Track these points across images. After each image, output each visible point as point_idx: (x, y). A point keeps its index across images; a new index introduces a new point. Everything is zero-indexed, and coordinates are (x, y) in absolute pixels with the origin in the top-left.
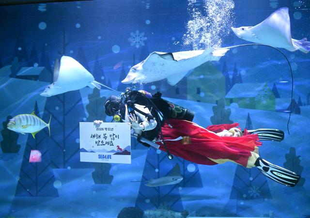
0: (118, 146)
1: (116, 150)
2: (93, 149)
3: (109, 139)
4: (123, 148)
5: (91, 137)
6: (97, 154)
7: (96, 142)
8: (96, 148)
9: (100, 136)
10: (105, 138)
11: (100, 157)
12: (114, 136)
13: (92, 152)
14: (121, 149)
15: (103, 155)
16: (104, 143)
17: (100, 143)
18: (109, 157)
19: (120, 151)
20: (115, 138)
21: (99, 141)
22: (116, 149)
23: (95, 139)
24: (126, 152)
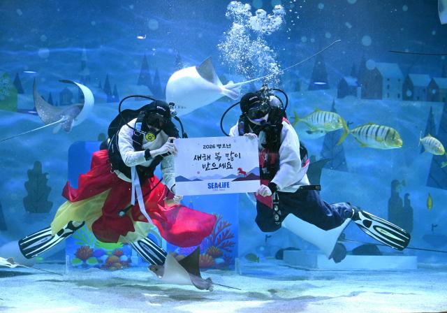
0: (239, 169)
1: (237, 175)
2: (198, 176)
3: (224, 160)
4: (247, 170)
5: (195, 159)
6: (205, 183)
7: (203, 166)
8: (204, 173)
9: (209, 157)
10: (219, 158)
11: (210, 186)
12: (233, 155)
13: (197, 180)
14: (245, 173)
15: (216, 184)
16: (217, 166)
17: (211, 167)
18: (226, 185)
19: (243, 175)
20: (235, 158)
21: (208, 164)
22: (236, 173)
23: (202, 162)
24: (251, 177)
